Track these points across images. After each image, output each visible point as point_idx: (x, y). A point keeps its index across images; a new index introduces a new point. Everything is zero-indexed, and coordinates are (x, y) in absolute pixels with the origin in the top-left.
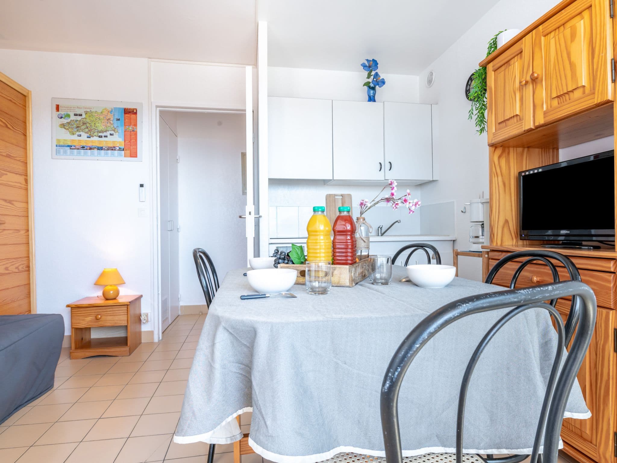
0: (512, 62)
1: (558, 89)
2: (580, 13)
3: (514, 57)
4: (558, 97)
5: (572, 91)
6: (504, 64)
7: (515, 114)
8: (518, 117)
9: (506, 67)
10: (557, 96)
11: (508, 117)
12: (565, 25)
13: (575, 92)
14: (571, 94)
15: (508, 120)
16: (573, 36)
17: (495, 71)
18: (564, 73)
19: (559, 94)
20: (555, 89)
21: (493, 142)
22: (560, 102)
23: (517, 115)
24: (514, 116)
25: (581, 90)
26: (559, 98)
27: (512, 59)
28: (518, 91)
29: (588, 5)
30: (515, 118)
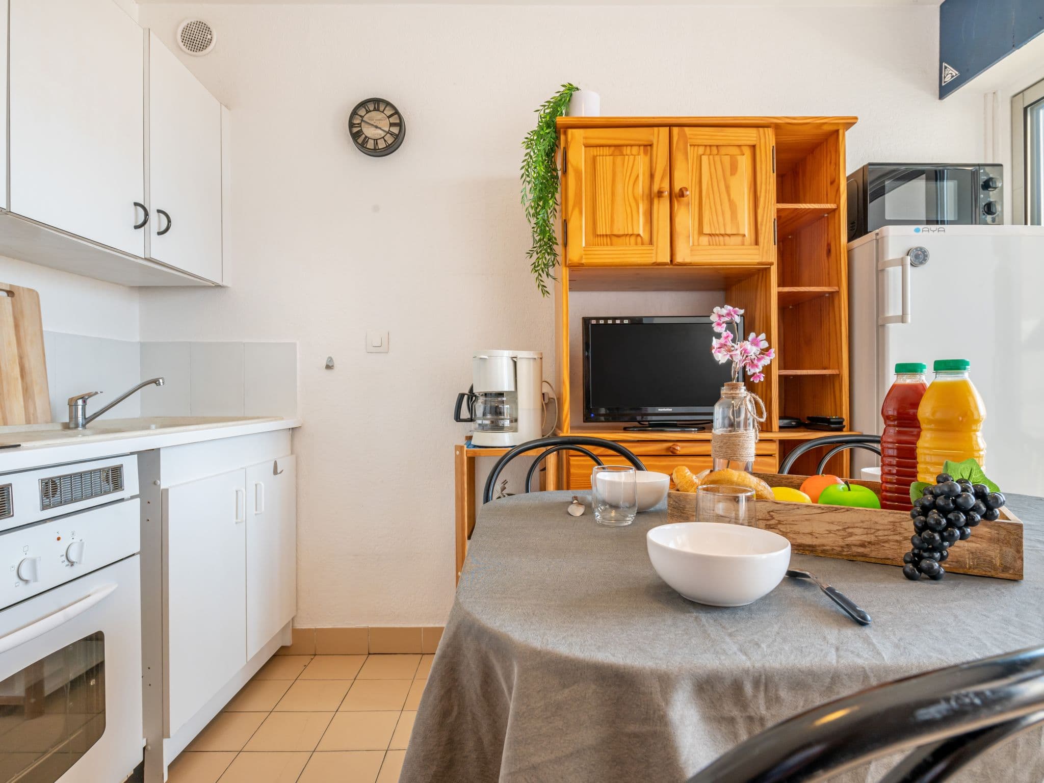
0: (627, 150)
1: (712, 225)
2: (739, 146)
3: (631, 146)
4: (710, 235)
5: (729, 235)
6: (610, 146)
7: (636, 233)
8: (639, 238)
9: (614, 151)
10: (710, 233)
11: (621, 233)
12: (719, 147)
13: (733, 238)
14: (727, 238)
15: (618, 236)
16: (734, 169)
17: (586, 146)
18: (722, 209)
19: (714, 233)
20: (709, 224)
21: (584, 261)
22: (711, 243)
23: (638, 235)
24: (631, 235)
25: (740, 239)
26: (710, 237)
27: (627, 146)
28: (641, 201)
29: (753, 143)
30: (633, 239)
